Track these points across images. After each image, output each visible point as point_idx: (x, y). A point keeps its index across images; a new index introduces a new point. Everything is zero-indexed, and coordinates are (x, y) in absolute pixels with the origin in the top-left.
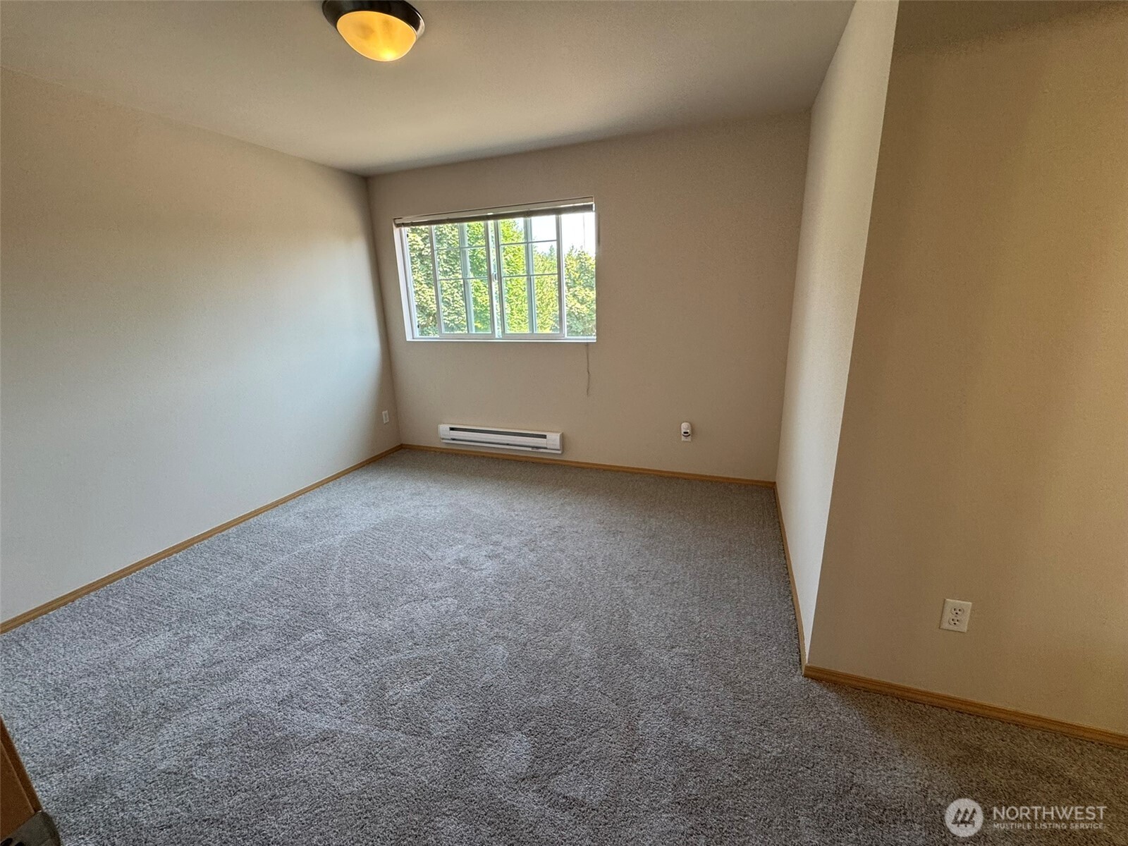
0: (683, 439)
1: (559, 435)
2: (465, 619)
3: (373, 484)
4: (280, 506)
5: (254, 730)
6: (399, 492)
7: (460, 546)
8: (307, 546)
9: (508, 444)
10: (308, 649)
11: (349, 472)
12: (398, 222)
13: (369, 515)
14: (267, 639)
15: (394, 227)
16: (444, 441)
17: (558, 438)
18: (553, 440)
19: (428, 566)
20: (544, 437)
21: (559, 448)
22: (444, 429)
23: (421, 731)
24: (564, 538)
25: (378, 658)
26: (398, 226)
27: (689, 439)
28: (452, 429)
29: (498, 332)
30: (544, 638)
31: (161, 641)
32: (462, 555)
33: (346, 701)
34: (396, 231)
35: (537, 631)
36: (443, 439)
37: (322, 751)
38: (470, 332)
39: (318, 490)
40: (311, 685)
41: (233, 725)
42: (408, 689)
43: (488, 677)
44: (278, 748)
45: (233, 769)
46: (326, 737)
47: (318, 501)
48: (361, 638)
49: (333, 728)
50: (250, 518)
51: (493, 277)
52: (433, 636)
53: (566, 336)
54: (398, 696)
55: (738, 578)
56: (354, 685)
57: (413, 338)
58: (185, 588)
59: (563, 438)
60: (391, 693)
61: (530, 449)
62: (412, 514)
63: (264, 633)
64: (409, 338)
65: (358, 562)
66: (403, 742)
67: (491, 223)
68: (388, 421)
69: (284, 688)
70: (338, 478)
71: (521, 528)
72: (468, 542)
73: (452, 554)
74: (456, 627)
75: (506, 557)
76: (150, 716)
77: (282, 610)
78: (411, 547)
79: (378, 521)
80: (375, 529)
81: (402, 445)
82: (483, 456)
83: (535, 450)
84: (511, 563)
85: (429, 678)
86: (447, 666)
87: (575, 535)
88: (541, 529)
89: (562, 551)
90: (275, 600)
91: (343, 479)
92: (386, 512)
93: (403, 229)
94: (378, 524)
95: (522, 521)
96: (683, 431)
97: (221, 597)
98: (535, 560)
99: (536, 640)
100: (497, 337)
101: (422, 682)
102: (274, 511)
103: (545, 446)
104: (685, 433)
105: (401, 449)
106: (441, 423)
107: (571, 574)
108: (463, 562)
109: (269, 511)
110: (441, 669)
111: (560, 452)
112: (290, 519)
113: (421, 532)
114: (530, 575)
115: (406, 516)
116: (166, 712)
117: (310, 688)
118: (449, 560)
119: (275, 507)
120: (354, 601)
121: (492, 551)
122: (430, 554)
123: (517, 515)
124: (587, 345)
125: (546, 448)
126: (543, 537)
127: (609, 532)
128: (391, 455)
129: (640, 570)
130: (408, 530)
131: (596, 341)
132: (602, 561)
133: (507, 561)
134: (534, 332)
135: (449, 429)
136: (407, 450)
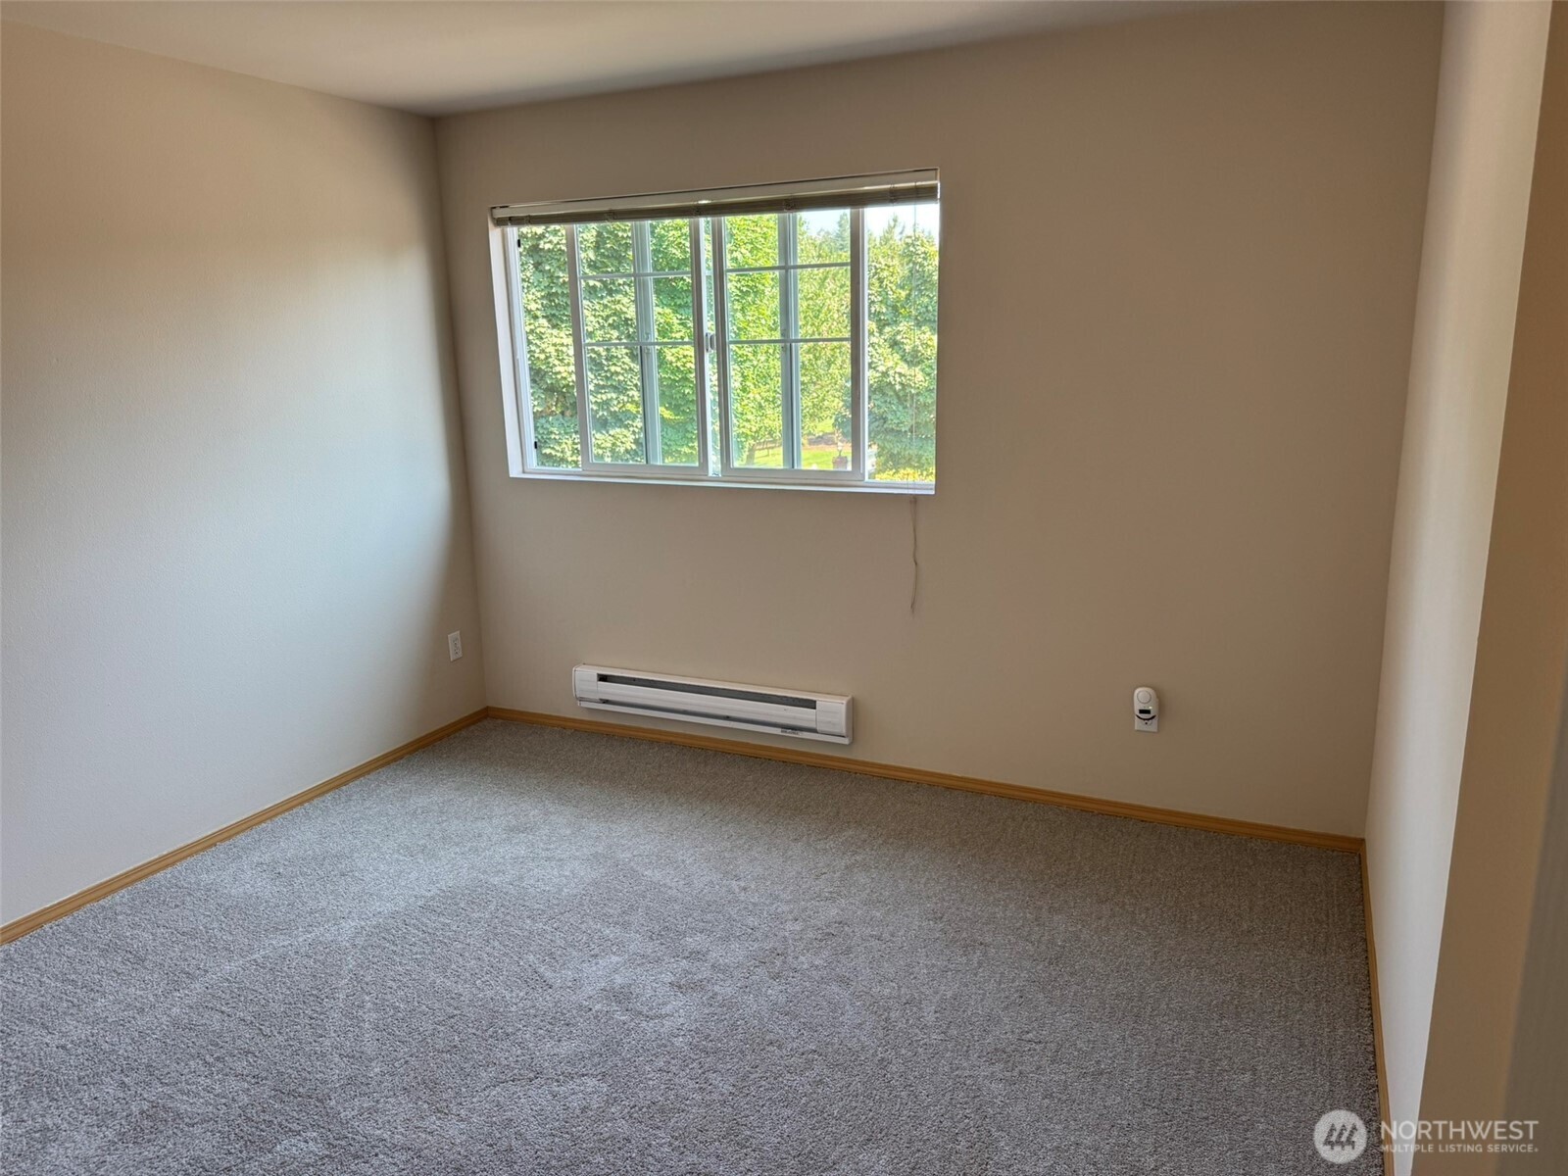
0: (1138, 725)
1: (845, 701)
2: (624, 1127)
3: (422, 801)
4: (221, 847)
6: (479, 824)
7: (615, 959)
8: (280, 941)
9: (727, 718)
12: (500, 213)
13: (413, 875)
15: (491, 225)
16: (585, 704)
17: (843, 708)
18: (831, 712)
19: (544, 1001)
20: (811, 705)
21: (844, 732)
22: (584, 677)
24: (849, 950)
26: (500, 222)
27: (1153, 726)
28: (603, 678)
29: (714, 466)
32: (619, 980)
34: (495, 234)
36: (582, 699)
38: (652, 462)
39: (300, 810)
47: (302, 836)
48: (401, 1156)
50: (158, 871)
51: (706, 342)
52: (553, 1162)
53: (867, 479)
55: (1254, 1070)
57: (524, 472)
59: (853, 708)
61: (777, 731)
62: (508, 878)
64: (515, 471)
65: (390, 983)
67: (703, 222)
68: (460, 655)
70: (345, 784)
71: (751, 921)
72: (632, 949)
73: (599, 973)
74: (604, 1145)
75: (717, 988)
77: (233, 1084)
78: (504, 955)
79: (434, 891)
80: (426, 908)
81: (488, 707)
82: (671, 743)
83: (789, 734)
87: (874, 943)
88: (798, 927)
89: (844, 982)
90: (218, 1059)
91: (355, 788)
92: (450, 869)
93: (509, 229)
94: (433, 898)
95: (755, 904)
96: (1138, 706)
98: (782, 999)
100: (710, 474)
102: (207, 858)
103: (812, 725)
104: (1141, 711)
105: (486, 717)
106: (577, 663)
107: (863, 1038)
108: (620, 996)
109: (199, 857)
111: (846, 741)
113: (528, 921)
115: (496, 880)
118: (589, 990)
119: (210, 846)
120: (383, 1073)
121: (687, 972)
122: (548, 974)
123: (745, 889)
124: (915, 500)
125: (814, 731)
126: (801, 945)
127: (954, 941)
128: (464, 733)
129: (1023, 1037)
130: (501, 916)
131: (933, 492)
132: (936, 1012)
133: (720, 998)
134: (796, 467)
135: (596, 678)
136: (500, 721)
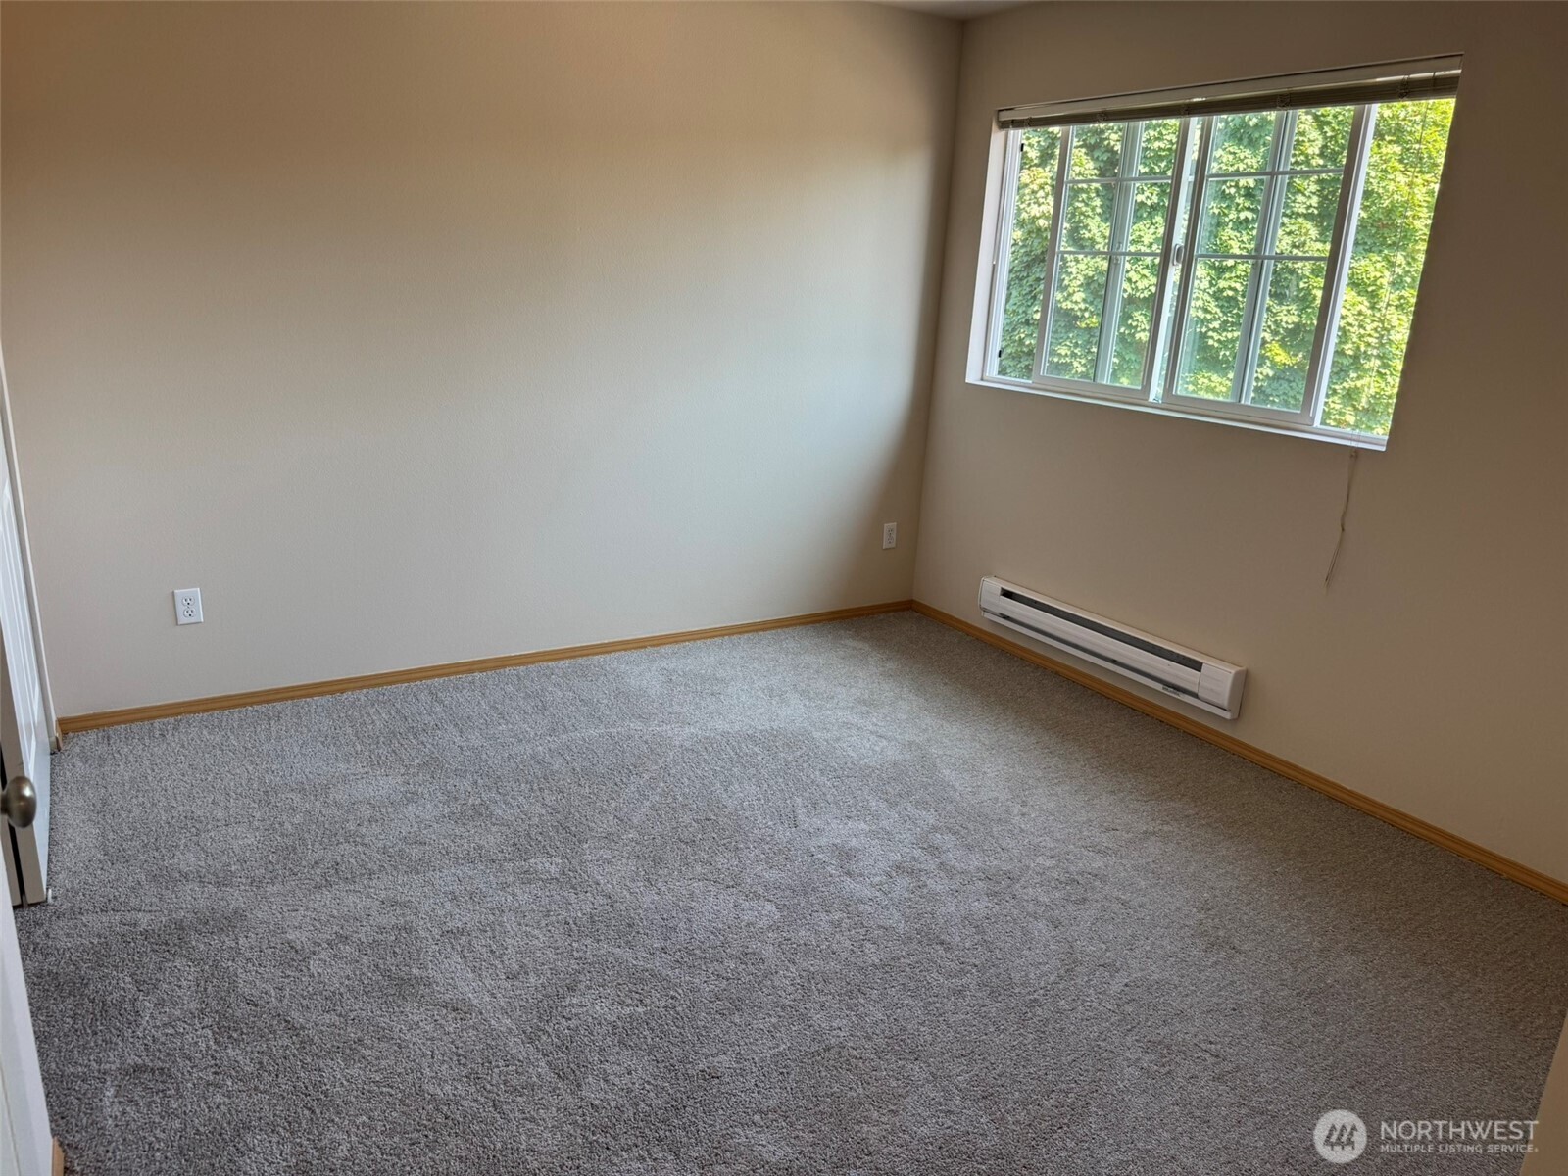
1: (1233, 671)
2: (768, 952)
3: (808, 658)
4: (648, 649)
5: (397, 950)
6: (839, 689)
7: (863, 826)
8: (636, 725)
9: (1114, 662)
10: (527, 877)
11: (787, 626)
12: (1006, 116)
13: (762, 710)
14: (491, 840)
15: (994, 127)
16: (987, 616)
17: (1230, 678)
18: (1215, 681)
19: (784, 834)
20: (1197, 666)
21: (1225, 703)
22: (991, 586)
23: (570, 1075)
25: (598, 941)
26: (1004, 125)
28: (1007, 594)
29: (1156, 391)
30: (872, 1056)
31: (385, 785)
32: (853, 842)
33: (515, 977)
34: (997, 138)
35: (870, 1039)
36: (985, 610)
37: (443, 1022)
38: (1098, 381)
39: (719, 640)
40: (493, 930)
41: (382, 930)
42: (600, 1009)
43: (725, 1061)
44: (403, 987)
45: (347, 982)
46: (460, 1009)
47: (706, 659)
48: (601, 900)
49: (475, 1002)
50: (597, 654)
52: (697, 951)
53: (1317, 424)
54: (580, 1011)
56: (540, 961)
57: (982, 380)
58: (456, 725)
59: (1244, 684)
60: (575, 1000)
61: (1159, 687)
62: (829, 736)
63: (494, 829)
64: (972, 377)
66: (539, 1076)
67: (1195, 123)
69: (464, 916)
70: (763, 630)
71: (1008, 842)
72: (884, 823)
73: (837, 831)
74: (745, 955)
75: (930, 882)
76: (318, 871)
77: (538, 809)
79: (767, 727)
80: (751, 737)
81: (912, 602)
82: (1057, 673)
83: (1170, 692)
84: (933, 897)
85: (640, 1010)
86: (679, 1009)
87: (1116, 906)
88: (1049, 863)
90: (540, 789)
91: (769, 634)
92: (792, 713)
93: (1012, 132)
94: (761, 732)
95: (1022, 831)
97: (484, 756)
98: (983, 913)
99: (855, 1053)
100: (1151, 399)
101: (628, 1011)
102: (635, 654)
103: (1194, 689)
105: (908, 609)
106: (989, 575)
107: (1032, 976)
108: (845, 855)
109: (629, 652)
110: (666, 1007)
111: (1227, 716)
112: (644, 674)
113: (818, 773)
114: (947, 938)
115: (817, 735)
116: (335, 875)
117: (489, 934)
118: (823, 841)
119: (642, 647)
120: (632, 840)
122: (802, 817)
123: (1023, 815)
124: (1356, 453)
125: (1195, 695)
126: (1037, 879)
127: (1204, 934)
128: (882, 617)
129: (1202, 1045)
130: (800, 761)
131: (1383, 449)
132: (1126, 985)
133: (925, 891)
134: (1242, 402)
135: (999, 592)
136: (917, 615)
